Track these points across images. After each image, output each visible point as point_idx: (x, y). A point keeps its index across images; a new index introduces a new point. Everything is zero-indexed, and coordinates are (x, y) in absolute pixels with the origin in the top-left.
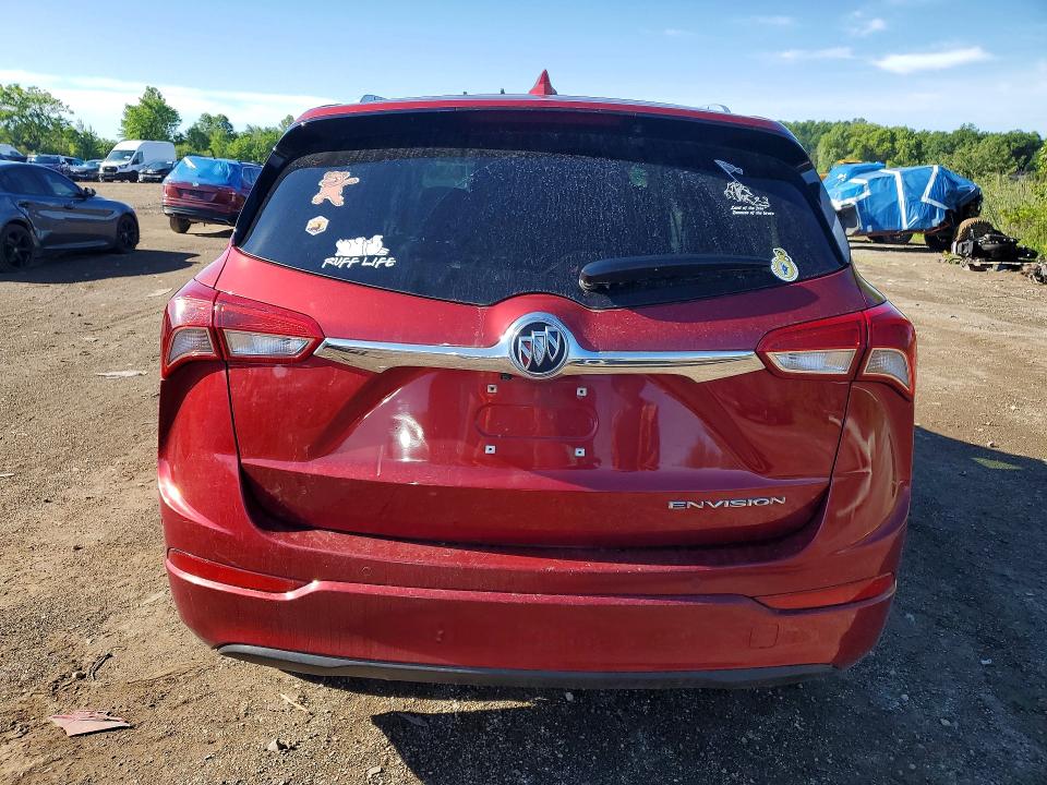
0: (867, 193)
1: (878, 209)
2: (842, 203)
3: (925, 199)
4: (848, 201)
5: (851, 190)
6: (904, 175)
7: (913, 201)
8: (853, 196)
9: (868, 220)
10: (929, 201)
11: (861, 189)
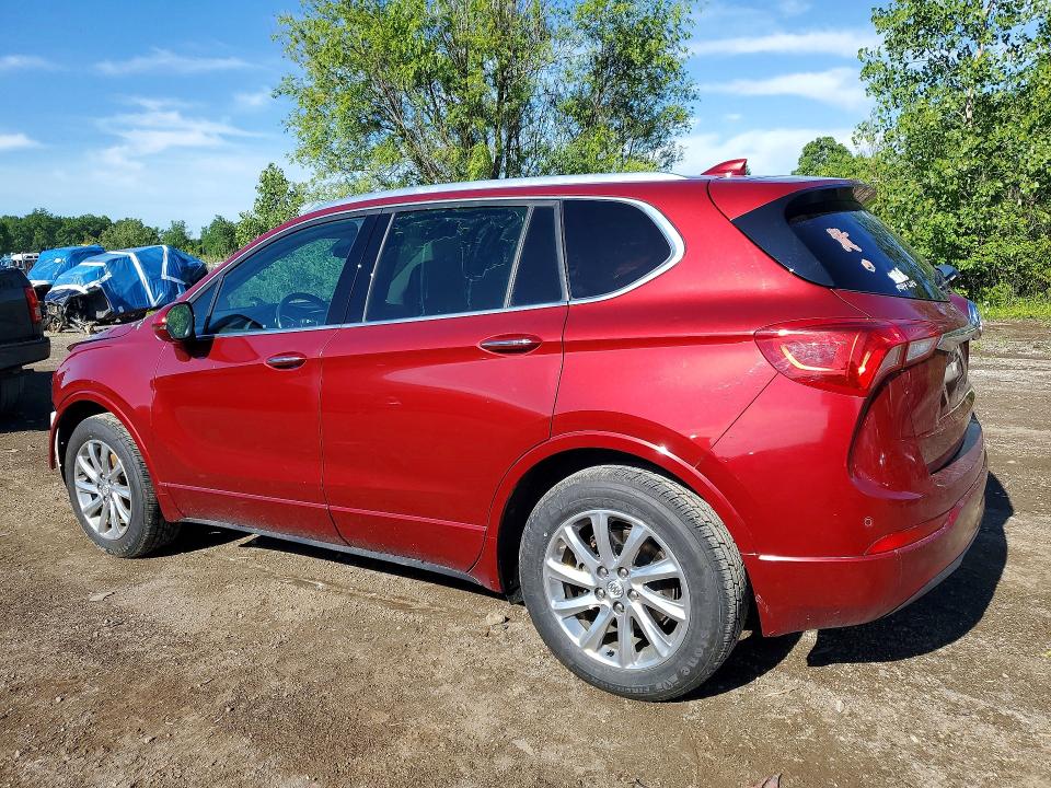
0: (108, 276)
1: (125, 289)
2: (86, 287)
3: (164, 276)
4: (92, 284)
5: (91, 273)
6: (137, 254)
7: (155, 280)
8: (95, 279)
9: (118, 301)
10: (169, 278)
11: (101, 272)
